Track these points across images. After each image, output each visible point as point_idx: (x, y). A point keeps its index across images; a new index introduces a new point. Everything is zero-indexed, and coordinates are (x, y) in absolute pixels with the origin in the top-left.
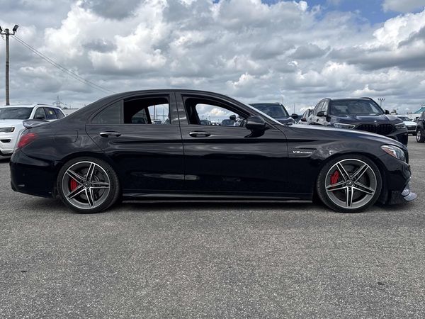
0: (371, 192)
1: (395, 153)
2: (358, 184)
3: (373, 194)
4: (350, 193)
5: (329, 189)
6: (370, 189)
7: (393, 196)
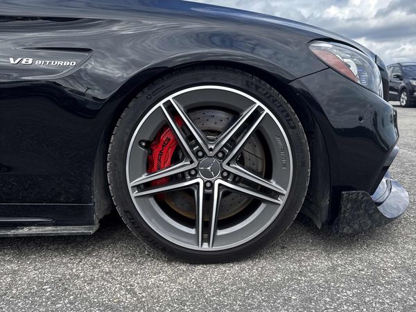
0: (276, 194)
1: (354, 69)
2: (236, 169)
3: (281, 201)
4: (208, 198)
5: (139, 187)
6: (273, 185)
7: (346, 207)
